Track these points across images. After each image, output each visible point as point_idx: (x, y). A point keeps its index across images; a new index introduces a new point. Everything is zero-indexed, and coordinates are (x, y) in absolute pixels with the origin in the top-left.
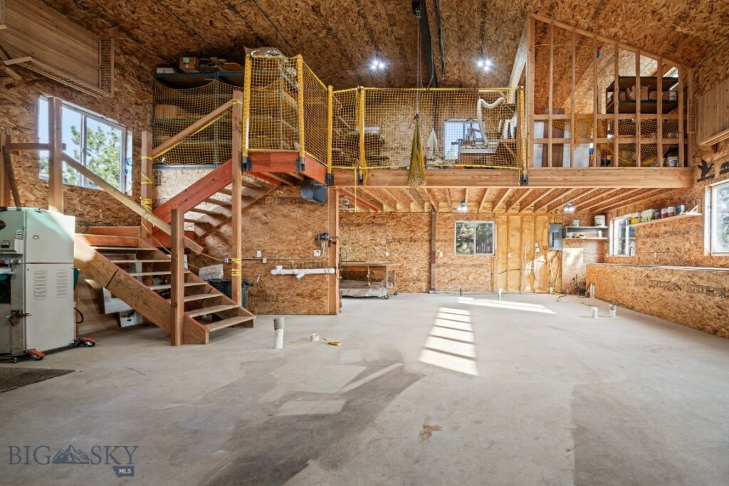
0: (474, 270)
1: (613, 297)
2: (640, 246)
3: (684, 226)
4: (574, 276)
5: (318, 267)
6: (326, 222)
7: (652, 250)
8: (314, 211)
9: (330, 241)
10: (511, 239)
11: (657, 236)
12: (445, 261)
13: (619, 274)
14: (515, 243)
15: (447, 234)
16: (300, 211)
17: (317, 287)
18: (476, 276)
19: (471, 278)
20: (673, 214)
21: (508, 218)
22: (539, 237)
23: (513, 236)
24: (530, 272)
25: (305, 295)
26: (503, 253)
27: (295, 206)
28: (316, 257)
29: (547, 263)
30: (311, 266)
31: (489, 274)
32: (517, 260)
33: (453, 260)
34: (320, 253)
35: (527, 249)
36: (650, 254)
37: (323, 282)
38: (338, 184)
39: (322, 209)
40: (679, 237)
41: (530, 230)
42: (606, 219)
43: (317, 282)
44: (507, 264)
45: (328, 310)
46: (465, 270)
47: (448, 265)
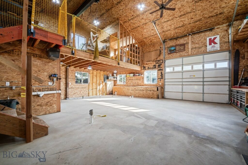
0: (83, 90)
1: (124, 94)
2: (127, 82)
3: (139, 78)
4: (109, 90)
5: (51, 90)
6: (55, 69)
7: (131, 83)
8: (48, 63)
9: (57, 78)
10: (94, 79)
11: (132, 80)
12: (72, 86)
13: (126, 89)
14: (95, 80)
15: (73, 76)
16: (40, 62)
17: (50, 100)
18: (83, 91)
19: (81, 92)
20: (138, 76)
21: (93, 72)
22: (101, 79)
23: (94, 78)
24: (99, 89)
25: (42, 105)
26: (91, 83)
27: (36, 58)
28: (50, 86)
29: (103, 86)
30: (47, 90)
31: (88, 90)
32: (96, 86)
33: (75, 86)
34: (52, 84)
35: (98, 82)
36: (130, 84)
37: (53, 97)
38: (62, 52)
39: (53, 62)
40: (138, 80)
41: (99, 76)
42: (116, 75)
43: (51, 97)
44: (93, 87)
45: (56, 110)
46: (80, 89)
47: (73, 88)
